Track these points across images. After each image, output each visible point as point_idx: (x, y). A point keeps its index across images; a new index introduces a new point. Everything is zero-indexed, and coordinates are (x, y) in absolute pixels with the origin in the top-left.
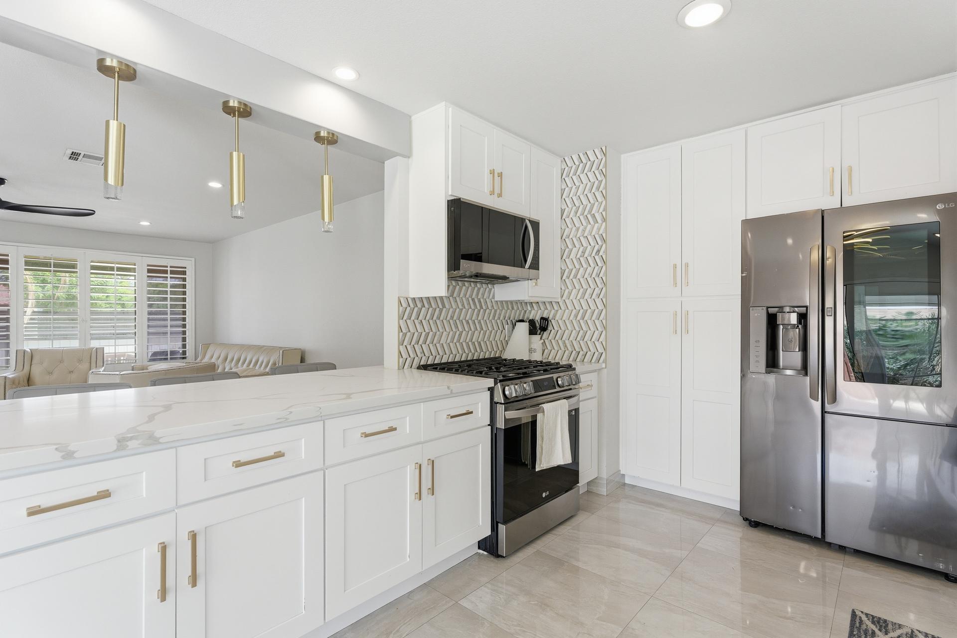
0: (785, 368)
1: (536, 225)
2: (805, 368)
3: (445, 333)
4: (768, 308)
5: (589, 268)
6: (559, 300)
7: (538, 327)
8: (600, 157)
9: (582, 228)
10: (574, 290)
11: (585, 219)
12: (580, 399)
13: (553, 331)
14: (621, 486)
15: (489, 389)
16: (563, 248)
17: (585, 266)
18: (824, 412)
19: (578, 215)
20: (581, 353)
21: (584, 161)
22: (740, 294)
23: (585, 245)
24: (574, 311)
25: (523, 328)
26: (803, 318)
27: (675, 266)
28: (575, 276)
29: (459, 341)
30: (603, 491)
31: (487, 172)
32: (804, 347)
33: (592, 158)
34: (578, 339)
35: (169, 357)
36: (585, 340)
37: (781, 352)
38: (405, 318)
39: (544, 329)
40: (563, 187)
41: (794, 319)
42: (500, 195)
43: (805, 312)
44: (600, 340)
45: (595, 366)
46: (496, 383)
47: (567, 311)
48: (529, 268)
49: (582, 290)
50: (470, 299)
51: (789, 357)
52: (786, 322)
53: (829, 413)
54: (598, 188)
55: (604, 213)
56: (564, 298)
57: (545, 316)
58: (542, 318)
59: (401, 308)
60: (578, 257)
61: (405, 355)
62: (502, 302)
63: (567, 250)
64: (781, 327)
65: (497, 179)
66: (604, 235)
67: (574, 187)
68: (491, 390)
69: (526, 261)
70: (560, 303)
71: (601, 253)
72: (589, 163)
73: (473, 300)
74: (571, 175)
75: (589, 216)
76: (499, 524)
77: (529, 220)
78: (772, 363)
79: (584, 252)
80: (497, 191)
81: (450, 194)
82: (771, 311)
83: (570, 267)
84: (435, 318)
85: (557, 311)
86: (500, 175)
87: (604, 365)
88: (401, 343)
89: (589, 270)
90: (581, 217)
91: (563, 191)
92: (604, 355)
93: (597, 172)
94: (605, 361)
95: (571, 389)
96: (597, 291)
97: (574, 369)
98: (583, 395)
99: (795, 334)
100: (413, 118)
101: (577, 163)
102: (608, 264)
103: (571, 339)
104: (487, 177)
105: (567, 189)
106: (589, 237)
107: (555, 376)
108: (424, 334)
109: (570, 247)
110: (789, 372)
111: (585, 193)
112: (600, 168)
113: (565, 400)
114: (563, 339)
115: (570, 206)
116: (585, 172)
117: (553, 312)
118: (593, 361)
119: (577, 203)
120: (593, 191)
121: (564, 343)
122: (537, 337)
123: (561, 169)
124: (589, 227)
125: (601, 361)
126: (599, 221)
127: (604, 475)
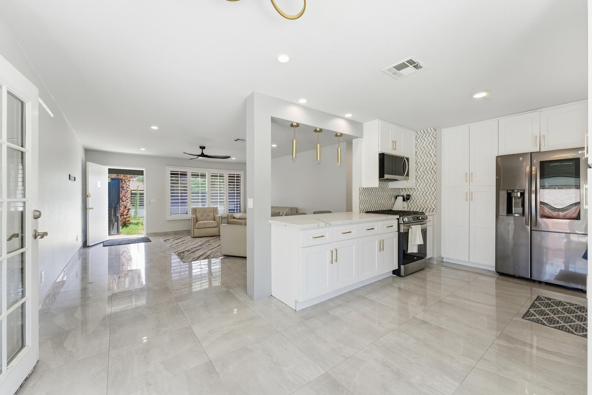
0: (515, 213)
1: (408, 159)
2: (523, 214)
3: (373, 200)
4: (507, 190)
5: (428, 175)
6: (415, 188)
7: (407, 198)
8: (433, 131)
9: (425, 159)
10: (422, 184)
11: (426, 156)
12: (427, 225)
13: (412, 200)
14: (441, 262)
15: (397, 219)
16: (417, 167)
17: (426, 174)
18: (531, 230)
19: (423, 154)
20: (425, 208)
21: (426, 133)
22: (495, 185)
23: (426, 166)
24: (422, 192)
25: (400, 199)
26: (523, 194)
27: (467, 174)
28: (422, 178)
29: (377, 203)
30: (435, 262)
31: (391, 141)
32: (523, 206)
33: (430, 131)
34: (424, 203)
35: (236, 211)
36: (427, 203)
37: (513, 208)
38: (361, 195)
39: (408, 199)
40: (416, 143)
41: (519, 195)
42: (395, 149)
43: (523, 192)
44: (434, 203)
45: (432, 213)
46: (400, 217)
47: (418, 192)
48: (406, 176)
49: (425, 184)
50: (381, 188)
51: (517, 210)
52: (515, 196)
53: (533, 230)
54: (432, 144)
55: (435, 154)
56: (417, 187)
57: (408, 194)
58: (407, 195)
59: (360, 192)
60: (423, 170)
61: (361, 208)
62: (391, 189)
63: (418, 168)
64: (514, 198)
65: (394, 143)
66: (435, 162)
67: (422, 143)
68: (398, 219)
69: (404, 173)
70: (415, 189)
71: (434, 169)
72: (428, 133)
73: (382, 188)
74: (420, 138)
75: (428, 155)
76: (401, 265)
77: (406, 158)
78: (509, 211)
79: (426, 169)
80: (394, 148)
81: (380, 151)
82: (509, 191)
83: (420, 174)
84: (370, 195)
85: (414, 192)
86: (395, 142)
87: (435, 213)
88: (360, 204)
89: (428, 176)
90: (425, 155)
91: (416, 144)
92: (435, 209)
93: (432, 137)
94: (436, 212)
95: (423, 221)
96: (432, 184)
97: (425, 214)
98: (428, 224)
99: (520, 201)
100: (364, 124)
101: (423, 133)
102: (437, 173)
103: (420, 203)
104: (391, 144)
105: (418, 144)
106: (428, 163)
107: (418, 216)
108: (366, 200)
109: (420, 166)
110: (516, 215)
111: (427, 145)
112: (434, 135)
113: (420, 225)
114: (417, 203)
115: (420, 150)
116: (427, 137)
117: (412, 192)
118: (430, 211)
119: (423, 149)
120: (430, 145)
121: (417, 204)
122: (405, 202)
123: (416, 136)
124: (428, 159)
125: (434, 211)
126: (433, 157)
127: (435, 256)
